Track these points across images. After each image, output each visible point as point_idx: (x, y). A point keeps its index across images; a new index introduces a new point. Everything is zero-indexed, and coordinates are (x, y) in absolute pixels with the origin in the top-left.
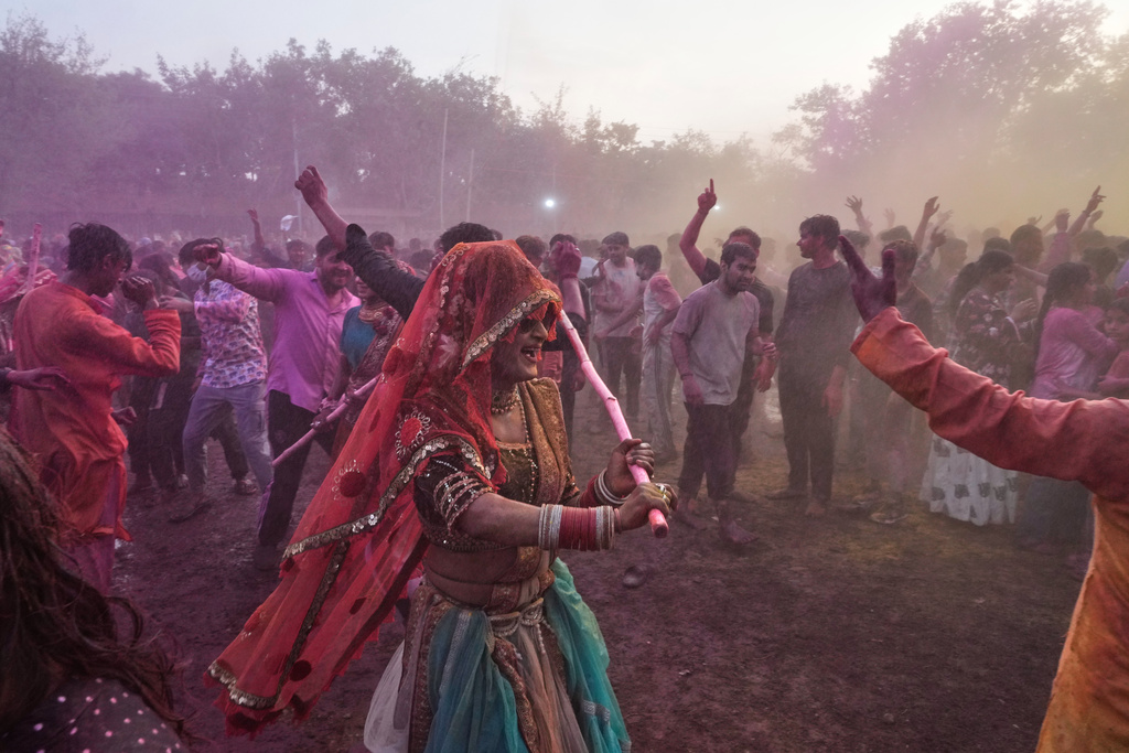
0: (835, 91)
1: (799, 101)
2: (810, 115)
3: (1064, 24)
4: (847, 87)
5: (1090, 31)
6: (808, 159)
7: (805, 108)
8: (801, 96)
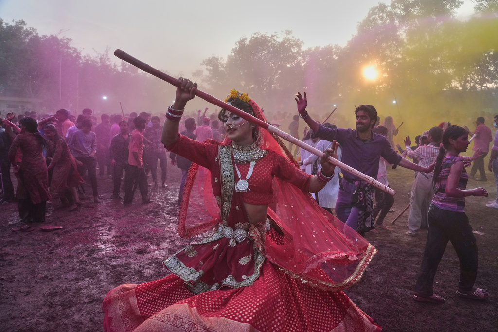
0: (217, 59)
1: (204, 62)
2: (208, 67)
3: (292, 45)
4: (222, 58)
5: (299, 49)
6: (208, 84)
7: (207, 65)
8: (205, 60)
